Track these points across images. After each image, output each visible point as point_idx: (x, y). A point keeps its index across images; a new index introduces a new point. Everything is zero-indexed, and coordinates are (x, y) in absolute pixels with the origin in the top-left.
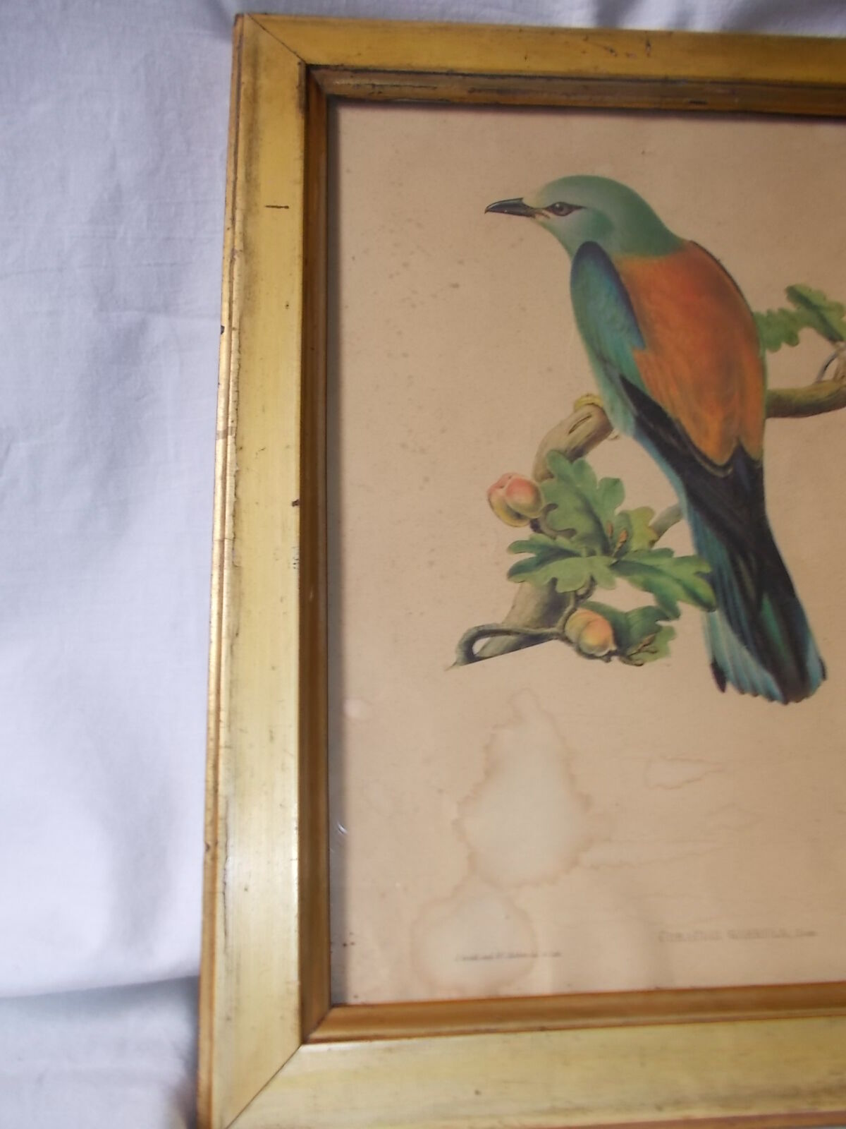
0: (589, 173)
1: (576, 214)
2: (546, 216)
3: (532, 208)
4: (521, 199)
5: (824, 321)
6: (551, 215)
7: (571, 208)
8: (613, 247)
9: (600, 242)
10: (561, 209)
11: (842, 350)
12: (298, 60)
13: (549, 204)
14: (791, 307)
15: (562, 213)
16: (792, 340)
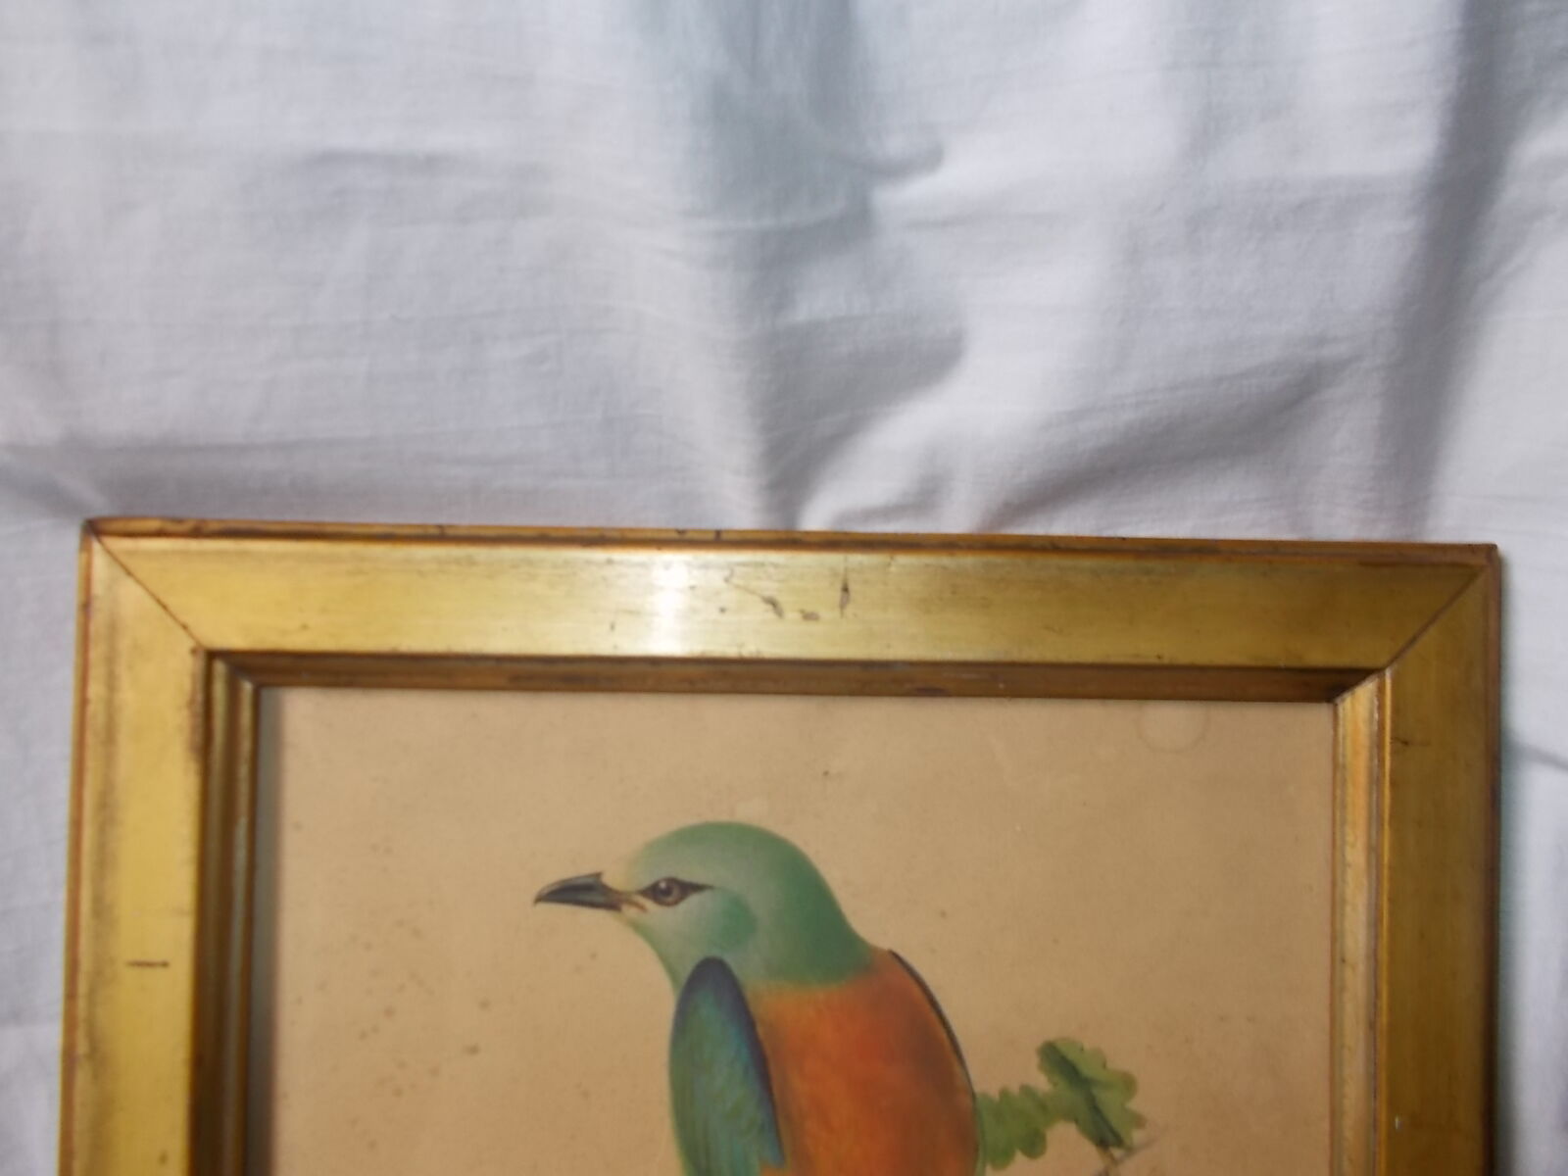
0: (724, 818)
1: (693, 900)
2: (642, 908)
3: (617, 892)
4: (598, 875)
5: (1095, 1108)
6: (649, 904)
7: (687, 889)
8: (750, 968)
9: (730, 959)
10: (667, 892)
11: (1115, 1162)
12: (189, 644)
13: (646, 881)
14: (1041, 1082)
15: (670, 899)
16: (1034, 1145)
